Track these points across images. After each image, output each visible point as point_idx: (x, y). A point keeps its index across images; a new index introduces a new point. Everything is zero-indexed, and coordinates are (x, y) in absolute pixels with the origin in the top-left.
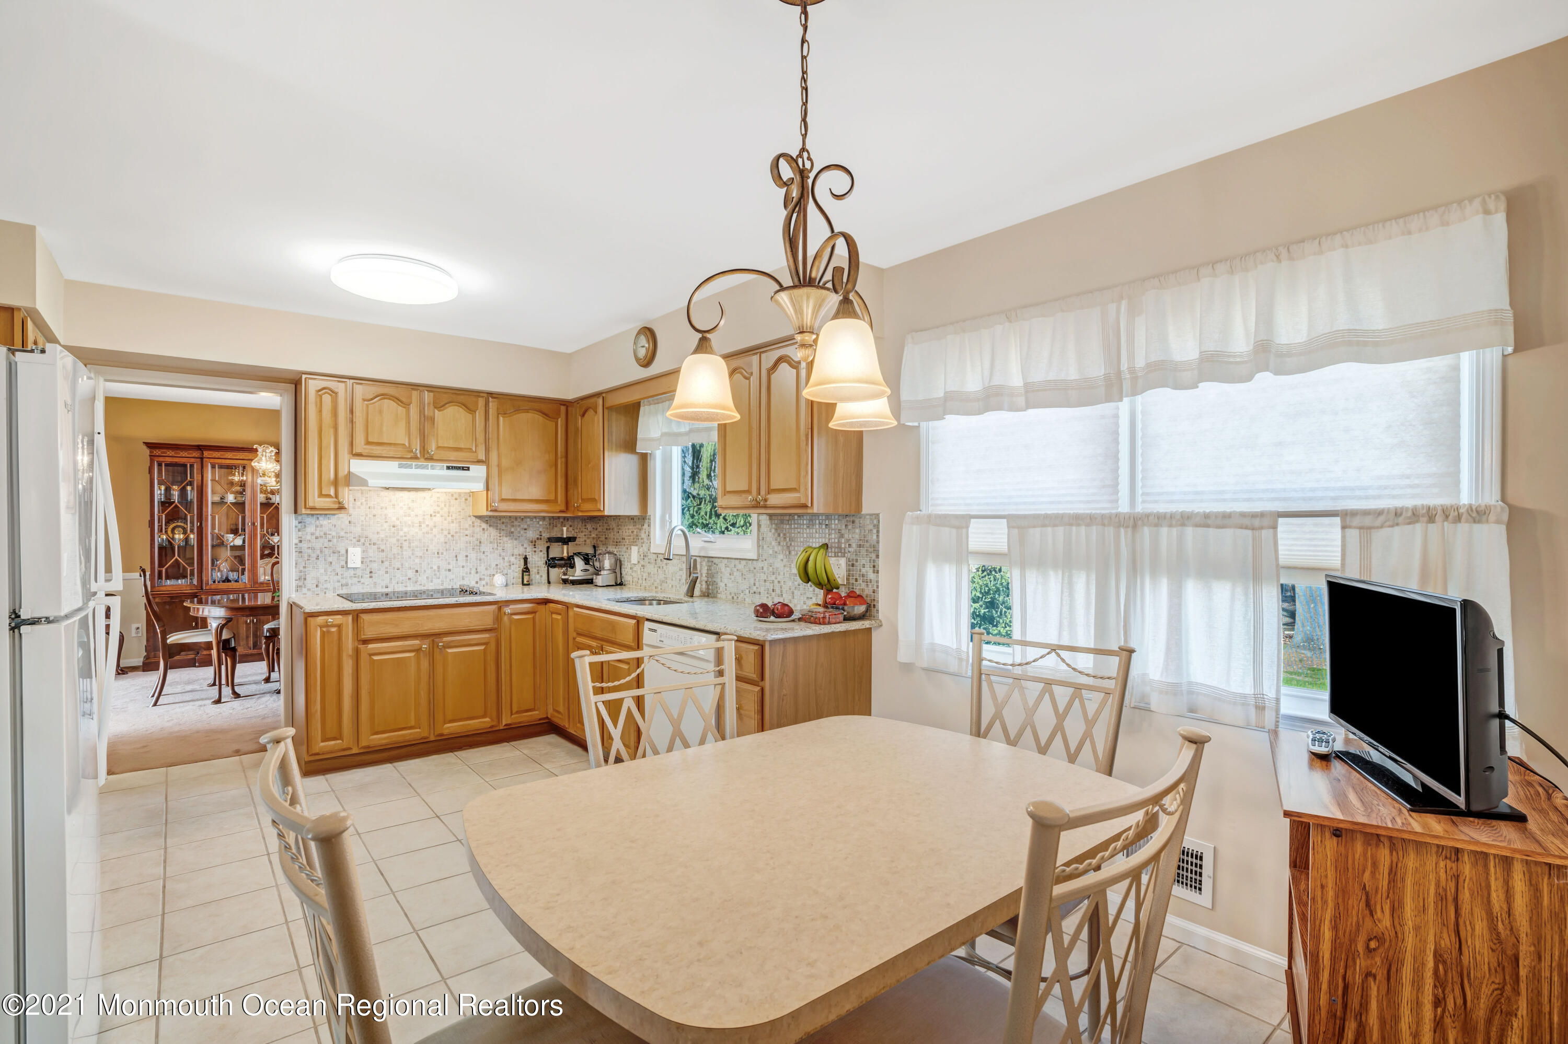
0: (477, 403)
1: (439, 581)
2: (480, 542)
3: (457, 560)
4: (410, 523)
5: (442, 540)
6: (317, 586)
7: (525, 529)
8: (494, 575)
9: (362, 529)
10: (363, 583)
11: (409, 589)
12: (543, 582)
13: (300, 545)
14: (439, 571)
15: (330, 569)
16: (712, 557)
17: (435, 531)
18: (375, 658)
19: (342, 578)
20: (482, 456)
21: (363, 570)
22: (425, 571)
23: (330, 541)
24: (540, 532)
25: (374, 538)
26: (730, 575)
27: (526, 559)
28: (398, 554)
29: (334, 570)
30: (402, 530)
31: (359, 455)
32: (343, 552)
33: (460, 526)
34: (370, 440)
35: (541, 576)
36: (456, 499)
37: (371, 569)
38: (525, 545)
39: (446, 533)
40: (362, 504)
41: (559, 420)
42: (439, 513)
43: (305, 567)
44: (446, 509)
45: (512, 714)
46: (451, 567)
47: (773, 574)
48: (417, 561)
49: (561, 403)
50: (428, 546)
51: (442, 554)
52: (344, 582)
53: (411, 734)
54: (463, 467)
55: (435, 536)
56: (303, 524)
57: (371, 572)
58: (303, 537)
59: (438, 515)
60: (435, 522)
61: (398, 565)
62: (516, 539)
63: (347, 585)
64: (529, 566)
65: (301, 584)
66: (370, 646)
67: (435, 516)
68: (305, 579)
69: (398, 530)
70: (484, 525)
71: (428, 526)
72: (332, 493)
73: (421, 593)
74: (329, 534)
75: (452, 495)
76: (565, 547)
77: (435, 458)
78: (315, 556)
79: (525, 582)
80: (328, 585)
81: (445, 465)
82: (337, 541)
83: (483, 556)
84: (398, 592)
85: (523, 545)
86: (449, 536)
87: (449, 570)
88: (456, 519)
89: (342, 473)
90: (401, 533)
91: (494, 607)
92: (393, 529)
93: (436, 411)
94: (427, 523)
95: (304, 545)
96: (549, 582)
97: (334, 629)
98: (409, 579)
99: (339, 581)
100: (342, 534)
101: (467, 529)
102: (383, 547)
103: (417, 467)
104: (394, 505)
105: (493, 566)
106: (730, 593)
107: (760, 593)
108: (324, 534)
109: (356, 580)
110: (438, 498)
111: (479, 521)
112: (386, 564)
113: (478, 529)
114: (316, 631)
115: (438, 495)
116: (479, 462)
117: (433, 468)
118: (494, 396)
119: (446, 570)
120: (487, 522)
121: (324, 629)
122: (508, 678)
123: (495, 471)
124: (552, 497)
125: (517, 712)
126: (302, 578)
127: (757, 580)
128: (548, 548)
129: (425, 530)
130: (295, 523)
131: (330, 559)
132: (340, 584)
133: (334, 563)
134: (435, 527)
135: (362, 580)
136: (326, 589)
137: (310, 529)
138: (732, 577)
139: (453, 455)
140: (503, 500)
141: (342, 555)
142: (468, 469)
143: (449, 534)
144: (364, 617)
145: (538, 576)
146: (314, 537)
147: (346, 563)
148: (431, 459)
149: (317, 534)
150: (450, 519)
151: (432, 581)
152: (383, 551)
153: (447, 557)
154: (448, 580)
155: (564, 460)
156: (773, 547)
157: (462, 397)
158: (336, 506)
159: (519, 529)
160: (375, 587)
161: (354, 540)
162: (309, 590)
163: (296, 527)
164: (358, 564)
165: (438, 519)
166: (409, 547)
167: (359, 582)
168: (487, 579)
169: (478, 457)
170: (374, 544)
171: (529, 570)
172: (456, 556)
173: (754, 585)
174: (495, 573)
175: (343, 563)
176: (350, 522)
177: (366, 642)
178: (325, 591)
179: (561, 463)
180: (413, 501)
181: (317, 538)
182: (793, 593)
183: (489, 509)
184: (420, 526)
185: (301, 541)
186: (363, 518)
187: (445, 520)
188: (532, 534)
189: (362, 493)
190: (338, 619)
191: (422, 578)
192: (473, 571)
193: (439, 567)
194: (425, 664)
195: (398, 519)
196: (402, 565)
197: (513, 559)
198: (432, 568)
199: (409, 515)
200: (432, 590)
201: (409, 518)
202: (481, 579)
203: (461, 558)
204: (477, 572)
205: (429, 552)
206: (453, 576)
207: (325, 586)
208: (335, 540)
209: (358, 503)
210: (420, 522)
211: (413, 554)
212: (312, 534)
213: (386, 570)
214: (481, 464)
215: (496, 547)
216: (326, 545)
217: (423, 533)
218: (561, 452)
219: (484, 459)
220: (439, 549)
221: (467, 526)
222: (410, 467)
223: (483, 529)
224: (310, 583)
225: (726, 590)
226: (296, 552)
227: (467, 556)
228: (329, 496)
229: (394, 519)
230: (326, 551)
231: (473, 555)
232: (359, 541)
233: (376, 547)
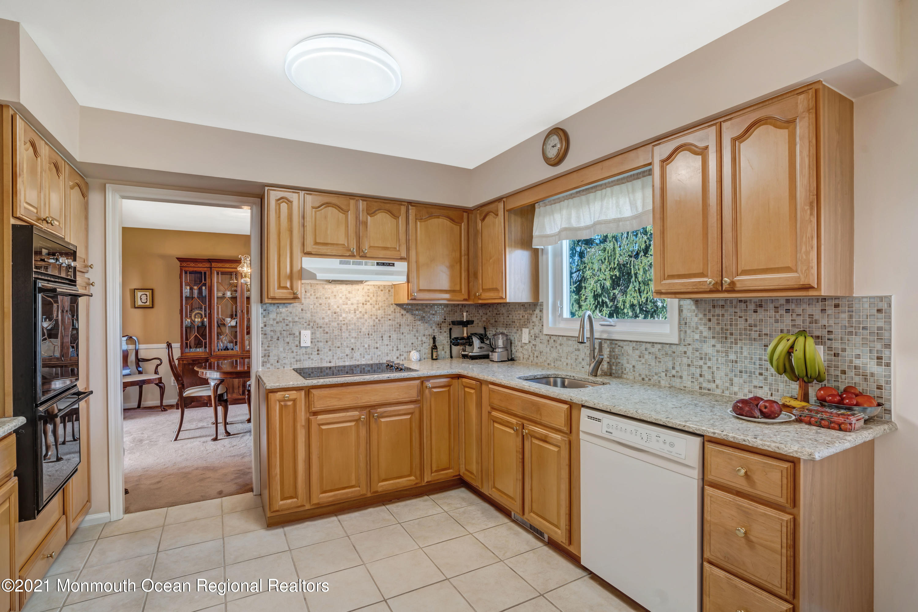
0: (400, 210)
1: (369, 357)
2: (400, 325)
3: (383, 340)
4: (347, 310)
5: (372, 323)
6: (278, 362)
7: (434, 315)
8: (410, 352)
9: (312, 316)
10: (312, 359)
11: (347, 364)
12: (447, 357)
13: (265, 328)
14: (369, 349)
15: (287, 348)
16: (617, 340)
17: (366, 316)
18: (324, 427)
19: (296, 355)
20: (404, 255)
21: (312, 348)
22: (359, 349)
23: (287, 325)
24: (445, 317)
25: (320, 322)
26: (640, 357)
27: (434, 338)
28: (339, 335)
29: (291, 349)
30: (341, 316)
31: (309, 254)
32: (297, 334)
33: (385, 312)
34: (318, 241)
35: (446, 352)
36: (382, 290)
37: (318, 347)
38: (434, 328)
39: (374, 318)
40: (311, 295)
41: (463, 224)
42: (369, 302)
43: (268, 346)
44: (374, 299)
45: (432, 473)
46: (378, 345)
47: (701, 359)
48: (353, 341)
49: (464, 210)
50: (361, 329)
51: (372, 335)
52: (298, 358)
53: (352, 492)
54: (389, 264)
55: (366, 320)
56: (267, 311)
57: (318, 350)
58: (267, 322)
59: (368, 304)
60: (366, 310)
61: (339, 344)
62: (426, 323)
63: (300, 361)
64: (437, 344)
65: (266, 360)
66: (320, 417)
67: (366, 304)
68: (269, 356)
69: (338, 316)
70: (403, 312)
71: (361, 312)
72: (288, 285)
73: (355, 367)
74: (286, 320)
75: (379, 288)
76: (465, 329)
77: (368, 256)
78: (276, 337)
79: (434, 357)
80: (286, 361)
81: (376, 262)
82: (293, 325)
83: (402, 337)
84: (339, 367)
85: (431, 327)
86: (377, 320)
87: (377, 348)
88: (382, 307)
89: (296, 268)
90: (341, 318)
91: (418, 382)
92: (335, 315)
93: (369, 217)
94: (360, 310)
95: (268, 329)
96: (451, 357)
97: (290, 403)
98: (347, 355)
99: (294, 358)
100: (296, 319)
101: (390, 315)
102: (327, 330)
103: (354, 263)
104: (335, 296)
105: (410, 344)
106: (640, 375)
107: (681, 377)
108: (283, 320)
109: (307, 356)
110: (368, 290)
111: (399, 308)
112: (330, 343)
113: (398, 315)
114: (276, 405)
115: (368, 287)
116: (402, 259)
117: (366, 264)
118: (413, 204)
119: (374, 348)
120: (405, 309)
121: (282, 403)
122: (429, 442)
123: (414, 266)
124: (458, 288)
125: (436, 471)
126: (266, 355)
127: (677, 364)
128: (450, 329)
129: (358, 316)
130: (261, 310)
131: (287, 340)
132: (295, 360)
133: (290, 343)
134: (366, 313)
135: (312, 357)
136: (284, 364)
137: (272, 316)
138: (643, 361)
139: (382, 253)
140: (421, 290)
141: (297, 337)
142: (393, 265)
143: (377, 318)
144: (314, 391)
145: (443, 352)
146: (275, 322)
147: (300, 342)
148: (364, 257)
149: (278, 320)
150: (377, 307)
151: (364, 357)
152: (327, 333)
153: (375, 338)
154: (376, 356)
155: (466, 257)
156: (701, 332)
157: (388, 205)
158: (292, 296)
159: (429, 315)
160: (321, 362)
161: (305, 324)
162: (272, 365)
163: (262, 314)
164: (309, 344)
165: (368, 306)
166: (347, 330)
167: (309, 358)
168: (405, 355)
169: (400, 255)
170: (321, 327)
171: (437, 347)
172: (382, 337)
173: (673, 368)
174: (410, 349)
175: (297, 343)
176: (302, 310)
177: (315, 414)
178: (283, 365)
179: (464, 260)
180: (349, 293)
181: (277, 323)
182: (731, 380)
183: (410, 299)
184: (355, 312)
185: (265, 326)
186: (311, 307)
187: (374, 307)
188: (438, 318)
189: (311, 286)
190: (293, 394)
191: (357, 355)
192: (395, 349)
193: (369, 346)
194: (363, 432)
195: (338, 307)
196: (342, 344)
197: (424, 339)
198: (364, 346)
199: (347, 304)
200: (364, 365)
201: (347, 306)
202: (400, 355)
203: (386, 338)
204: (398, 350)
205: (362, 333)
206: (379, 353)
207: (284, 361)
208: (291, 324)
209: (308, 294)
210: (355, 310)
211: (349, 335)
212: (274, 320)
213: (330, 348)
214: (403, 261)
215: (411, 329)
216: (284, 329)
217: (358, 318)
218: (464, 250)
219: (406, 257)
220: (369, 331)
221: (390, 312)
222: (348, 263)
223: (402, 315)
224: (273, 359)
225: (634, 371)
226: (262, 334)
227: (390, 337)
228: (286, 288)
229: (335, 307)
230: (285, 332)
231: (394, 336)
232: (309, 325)
233: (322, 329)
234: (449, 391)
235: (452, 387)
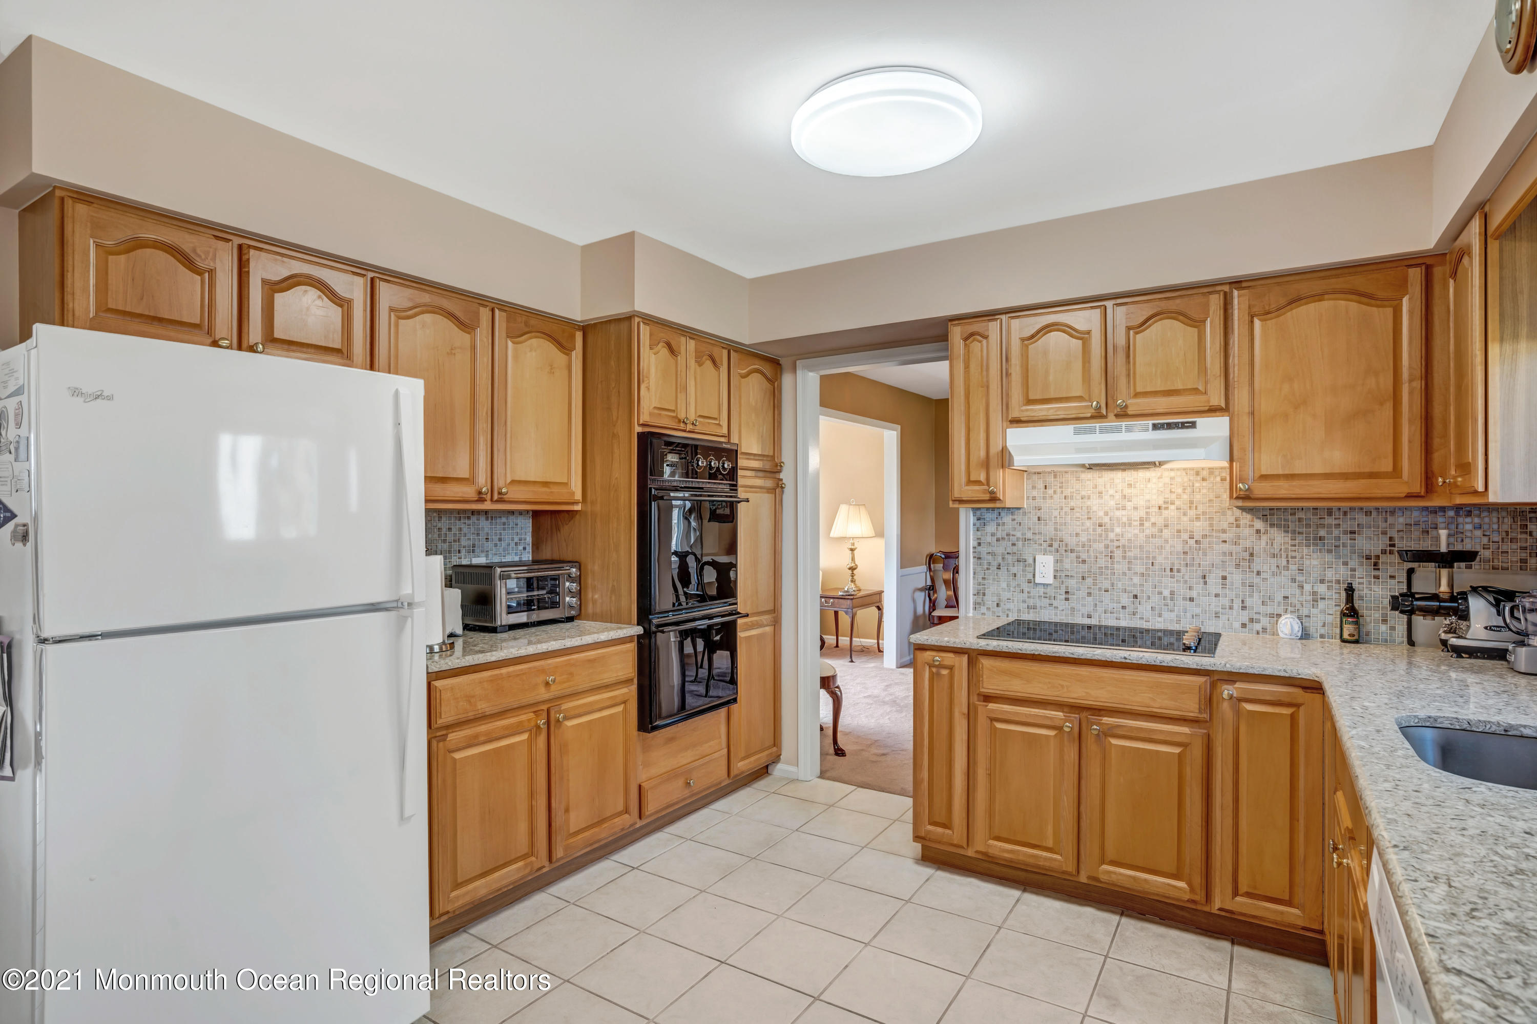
0: (1207, 305)
1: (1173, 616)
2: (1252, 555)
3: (1205, 583)
4: (1125, 519)
5: (1179, 548)
6: (998, 605)
7: (1353, 532)
8: (1279, 616)
9: (1056, 530)
10: (1056, 608)
11: (1123, 623)
12: (1398, 640)
13: (979, 549)
14: (1172, 599)
15: (1013, 583)
17: (1166, 533)
19: (1028, 597)
20: (1217, 399)
21: (1056, 588)
22: (1149, 598)
23: (1014, 545)
24: (1391, 539)
25: (1072, 541)
27: (1350, 590)
28: (1107, 568)
29: (1019, 585)
30: (1112, 531)
31: (1017, 422)
32: (1030, 561)
33: (1211, 525)
34: (1031, 397)
35: (1393, 628)
36: (1204, 479)
37: (1067, 587)
38: (1352, 564)
39: (1185, 536)
40: (1055, 492)
41: (1405, 301)
42: (1172, 503)
43: (984, 579)
44: (1185, 497)
45: (1236, 893)
46: (1194, 594)
48: (1136, 580)
49: (1406, 263)
50: (1154, 558)
51: (1179, 571)
52: (1031, 602)
53: (1046, 859)
54: (1183, 423)
55: (1166, 541)
56: (982, 521)
57: (1067, 593)
58: (983, 538)
59: (1172, 507)
60: (1166, 519)
61: (1106, 584)
62: (1329, 551)
63: (1035, 608)
64: (1358, 605)
65: (979, 600)
66: (992, 706)
67: (1167, 508)
68: (984, 594)
69: (1106, 531)
70: (1259, 524)
71: (1154, 524)
72: (982, 478)
73: (1141, 632)
74: (1013, 535)
75: (1197, 474)
76: (1444, 572)
77: (1130, 413)
78: (995, 564)
79: (1346, 636)
80: (1011, 606)
81: (1150, 423)
82: (1024, 545)
83: (1256, 580)
84: (1106, 627)
85: (1345, 563)
86: (1192, 542)
87: (1191, 600)
88: (1204, 513)
89: (995, 448)
90: (1112, 536)
91: (1201, 680)
92: (1099, 530)
93: (1133, 335)
94: (1153, 520)
95: (984, 550)
96: (1411, 643)
97: (945, 672)
98: (1124, 608)
99: (1024, 602)
100: (1029, 535)
101: (1224, 531)
102: (1084, 556)
103: (1102, 431)
104: (1100, 493)
105: (1279, 597)
108: (1007, 535)
109: (1047, 601)
110: (1172, 478)
111: (1249, 516)
112: (1089, 581)
113: (1247, 531)
114: (924, 671)
115: (1172, 474)
116: (1213, 410)
117: (1129, 430)
118: (1244, 285)
119: (1184, 599)
120: (1264, 518)
121: (934, 670)
122: (1229, 821)
123: (1246, 421)
124: (1386, 465)
125: (1248, 895)
126: (980, 593)
128: (1410, 572)
129: (1148, 532)
130: (972, 519)
131: (1014, 570)
132: (1025, 605)
133: (1018, 576)
134: (1166, 526)
135: (1055, 603)
136: (1009, 610)
137: (991, 528)
139: (1162, 403)
140: (1264, 477)
141: (1029, 565)
142: (1193, 425)
143: (1191, 537)
144: (986, 662)
145: (1383, 628)
146: (995, 539)
147: (1034, 575)
148: (1123, 414)
149: (999, 535)
150: (1192, 513)
151: (1160, 615)
152: (1084, 562)
153: (1187, 578)
154: (1189, 615)
157: (1178, 301)
158: (987, 497)
159: (1336, 533)
160: (1072, 615)
161: (1045, 545)
162: (988, 609)
163: (974, 525)
164: (1050, 580)
165: (1172, 512)
166: (1124, 557)
167: (1051, 605)
168: (1265, 621)
169: (1209, 401)
170: (1072, 551)
171: (1358, 614)
172: (1204, 577)
174: (1280, 610)
175: (1030, 576)
176: (1039, 519)
177: (988, 698)
178: (1007, 612)
179: (1411, 393)
180: (1130, 485)
181: (998, 540)
183: (1234, 496)
184: (1142, 525)
185: (979, 544)
186: (1056, 513)
187: (1185, 514)
188: (1367, 543)
189: (1055, 476)
190: (949, 658)
191: (1144, 609)
192: (1237, 605)
193: (1172, 593)
194: (1071, 754)
195: (1106, 514)
196: (1113, 585)
197: (1322, 589)
198: (1160, 593)
199: (1124, 508)
200: (1160, 631)
201: (1124, 512)
202: (1251, 620)
203: (1214, 580)
204: (1244, 608)
205: (1157, 567)
206: (1198, 611)
207: (1008, 606)
208: (1020, 544)
209: (1050, 491)
210: (1141, 519)
211: (1129, 569)
212: (993, 535)
213: (1089, 591)
214: (1218, 414)
215: (1284, 563)
216: (1009, 550)
217: (1147, 537)
218: (1410, 367)
219: (1223, 405)
220: (1173, 564)
221: (1225, 525)
222: (1092, 431)
223: (1258, 531)
224: (990, 600)
226: (974, 557)
227: (1224, 578)
228: (978, 482)
229: (1101, 514)
230: (1010, 557)
231: (1236, 578)
232: (1051, 546)
233: (1074, 555)
234: (1293, 717)
235: (1302, 708)
